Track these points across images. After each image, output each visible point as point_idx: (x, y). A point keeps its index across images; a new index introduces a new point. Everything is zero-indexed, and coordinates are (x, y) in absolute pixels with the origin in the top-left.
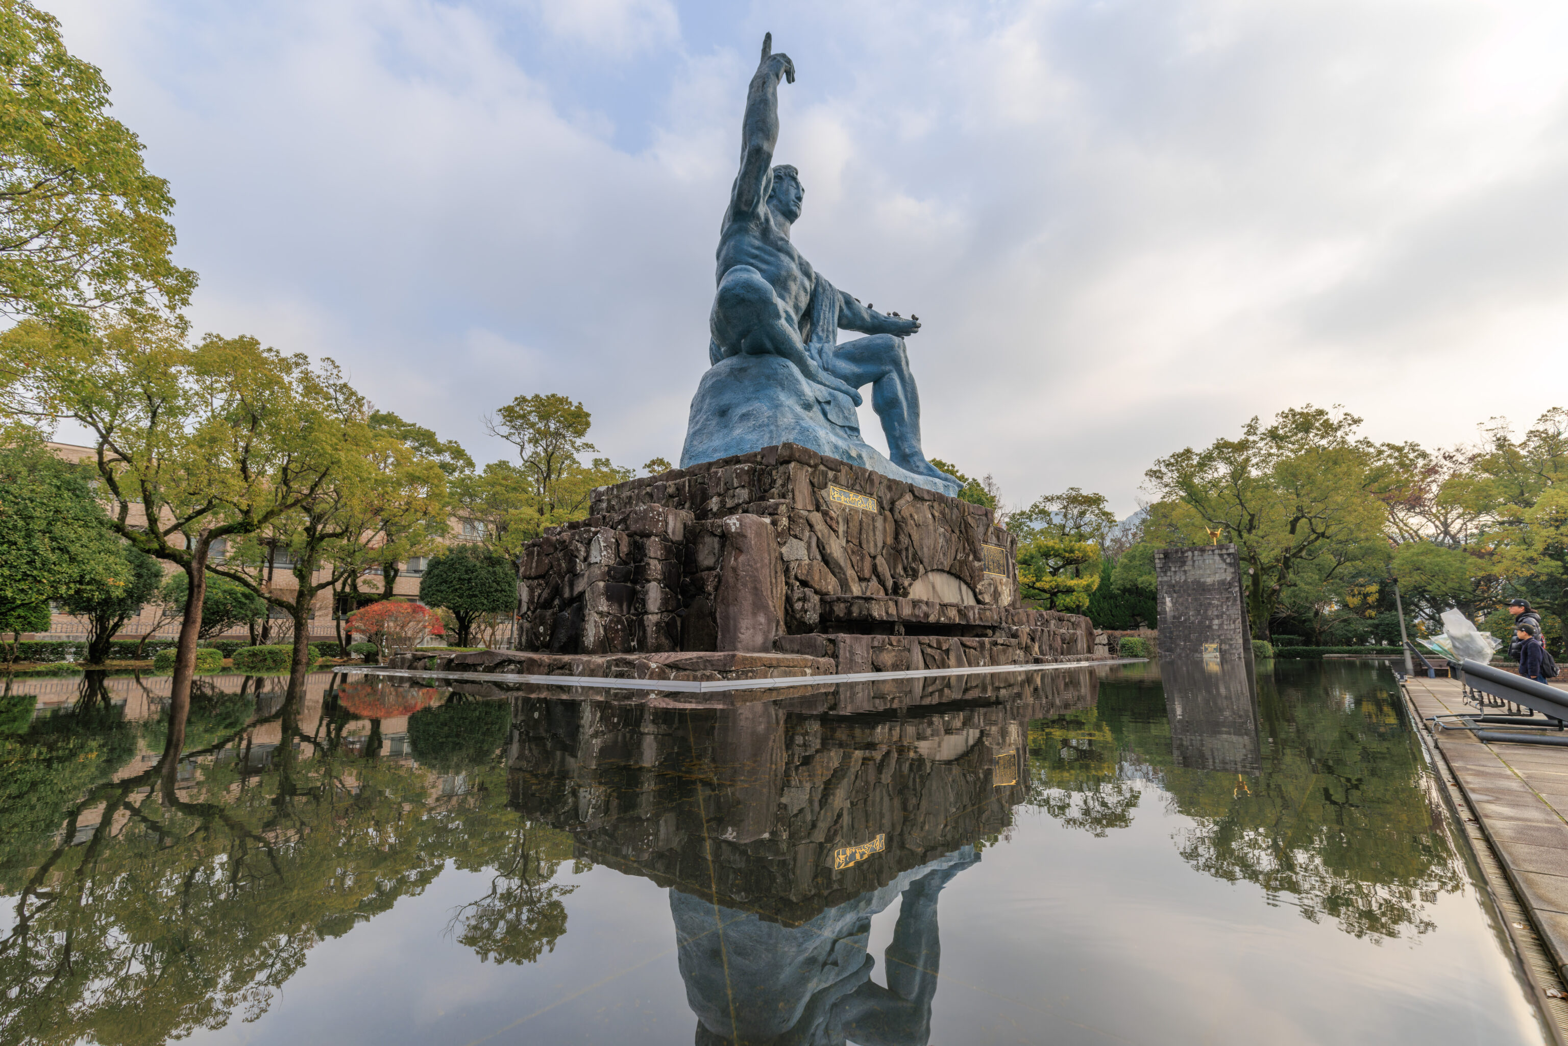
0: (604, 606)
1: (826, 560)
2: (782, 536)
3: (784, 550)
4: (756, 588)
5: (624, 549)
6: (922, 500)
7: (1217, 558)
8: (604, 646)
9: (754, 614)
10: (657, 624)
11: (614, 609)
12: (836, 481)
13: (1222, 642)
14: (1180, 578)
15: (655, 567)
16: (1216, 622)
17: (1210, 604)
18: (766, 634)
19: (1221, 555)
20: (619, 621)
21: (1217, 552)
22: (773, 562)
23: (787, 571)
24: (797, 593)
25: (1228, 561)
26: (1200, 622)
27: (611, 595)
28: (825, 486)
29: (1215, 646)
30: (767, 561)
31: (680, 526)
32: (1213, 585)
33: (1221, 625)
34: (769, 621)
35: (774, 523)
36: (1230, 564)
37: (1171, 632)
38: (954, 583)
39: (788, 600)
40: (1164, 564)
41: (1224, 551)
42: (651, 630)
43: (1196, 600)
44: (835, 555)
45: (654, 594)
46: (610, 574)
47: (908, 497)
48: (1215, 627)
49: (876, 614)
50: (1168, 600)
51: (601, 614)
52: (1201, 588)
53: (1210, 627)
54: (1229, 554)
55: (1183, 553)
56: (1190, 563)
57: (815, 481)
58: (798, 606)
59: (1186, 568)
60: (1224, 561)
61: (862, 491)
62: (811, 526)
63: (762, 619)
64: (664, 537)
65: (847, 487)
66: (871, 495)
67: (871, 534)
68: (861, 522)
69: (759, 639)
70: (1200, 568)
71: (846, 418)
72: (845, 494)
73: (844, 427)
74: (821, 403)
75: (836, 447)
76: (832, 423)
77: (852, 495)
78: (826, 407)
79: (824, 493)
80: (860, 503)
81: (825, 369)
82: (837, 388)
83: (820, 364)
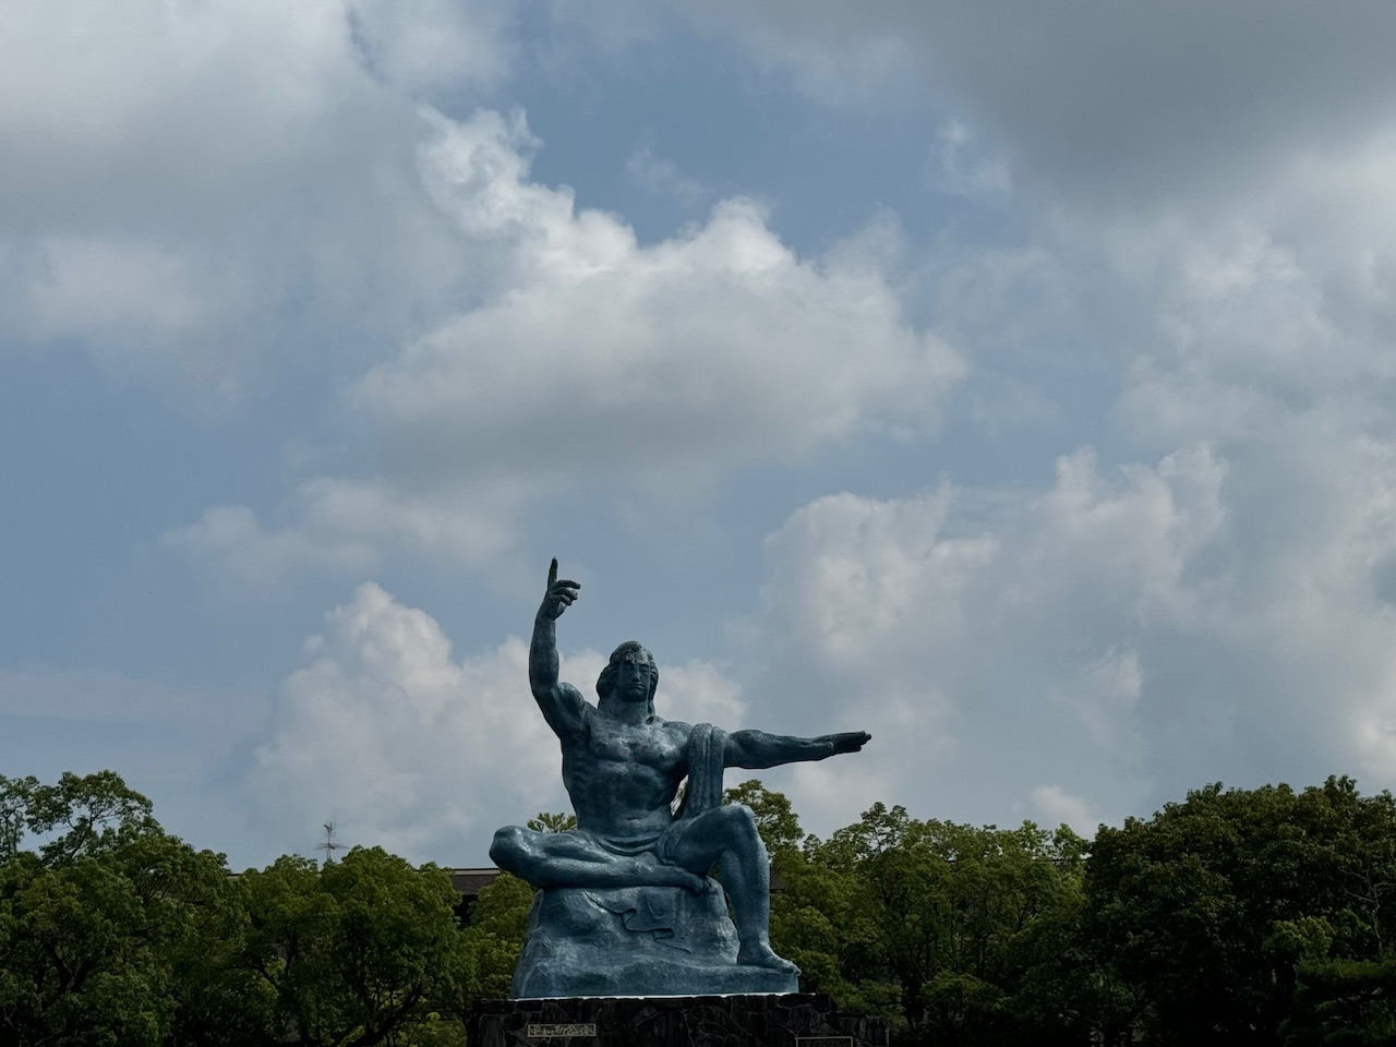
12: (534, 1020)
28: (522, 1026)
47: (648, 1012)
57: (508, 1025)
61: (574, 1020)
65: (553, 1021)
71: (655, 921)
72: (547, 1028)
73: (652, 932)
74: (621, 915)
75: (569, 979)
76: (632, 933)
77: (557, 1027)
78: (627, 917)
79: (518, 1034)
80: (571, 1031)
81: (668, 858)
82: (665, 884)
83: (661, 854)
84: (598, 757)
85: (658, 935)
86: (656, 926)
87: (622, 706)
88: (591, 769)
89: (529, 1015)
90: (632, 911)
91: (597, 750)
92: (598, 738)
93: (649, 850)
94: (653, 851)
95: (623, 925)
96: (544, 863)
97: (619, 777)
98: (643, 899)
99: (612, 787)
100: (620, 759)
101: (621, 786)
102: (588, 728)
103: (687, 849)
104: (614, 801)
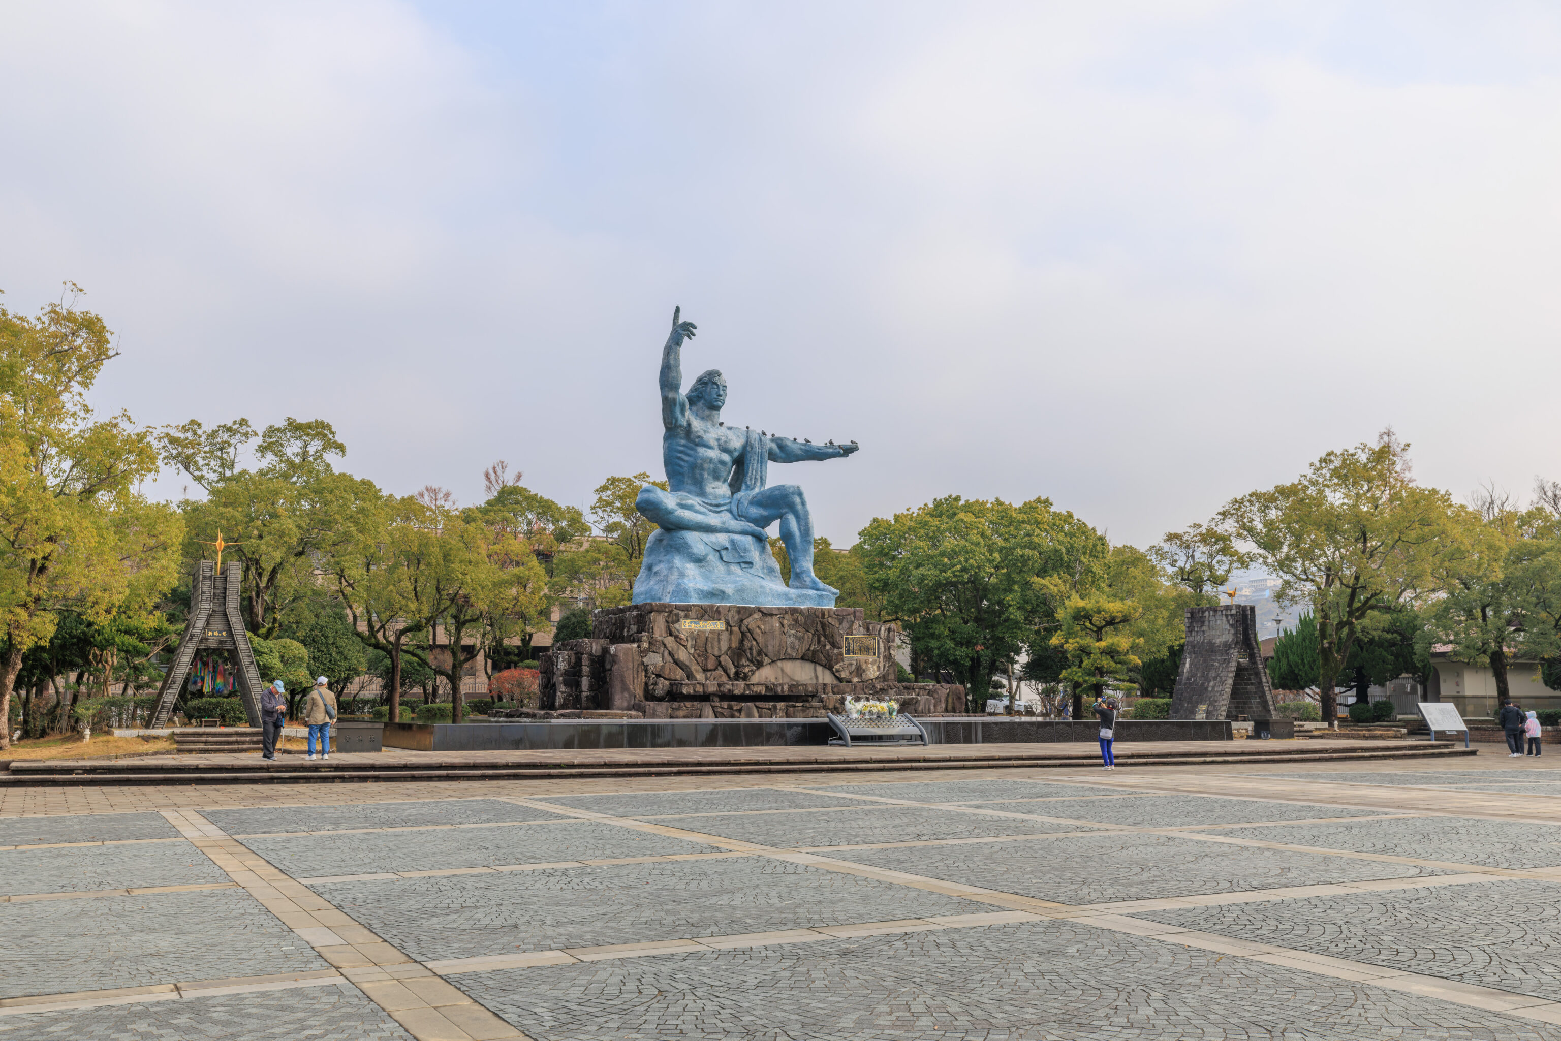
0: (562, 688)
1: (676, 662)
2: (643, 653)
3: (645, 660)
4: (622, 681)
5: (573, 661)
6: (772, 615)
7: (1224, 618)
8: (563, 707)
9: (622, 693)
10: (587, 697)
11: (568, 690)
12: (686, 617)
13: (1211, 704)
14: (1199, 638)
15: (586, 669)
16: (1212, 684)
17: (1213, 665)
18: (629, 702)
19: (1227, 616)
20: (571, 695)
21: (1224, 612)
22: (636, 666)
23: (646, 671)
24: (652, 681)
25: (1231, 622)
26: (1203, 684)
27: (566, 683)
28: (678, 621)
29: (1204, 707)
30: (631, 667)
31: (599, 648)
32: (1219, 646)
33: (1213, 687)
34: (630, 695)
35: (639, 646)
36: (1232, 625)
37: (1182, 694)
38: (808, 667)
39: (646, 684)
40: (1191, 623)
41: (1229, 613)
42: (584, 699)
43: (1205, 661)
44: (682, 659)
45: (585, 682)
46: (566, 673)
47: (757, 616)
48: (1210, 689)
49: (685, 692)
50: (1188, 660)
51: (562, 692)
52: (1211, 649)
53: (1206, 689)
54: (1232, 615)
55: (1203, 613)
56: (1207, 623)
57: (670, 620)
58: (651, 687)
59: (1205, 628)
60: (1228, 621)
61: (712, 618)
62: (665, 645)
63: (626, 695)
64: (591, 654)
65: (697, 618)
66: (719, 620)
67: (716, 644)
68: (707, 638)
69: (625, 704)
70: (1213, 629)
71: (741, 557)
72: (695, 623)
73: (739, 563)
74: (718, 551)
75: (702, 591)
76: (727, 563)
77: (701, 623)
78: (724, 553)
79: (676, 625)
80: (708, 626)
81: (739, 516)
82: (744, 533)
83: (735, 513)
84: (697, 445)
85: (743, 565)
86: (742, 560)
87: (707, 412)
88: (691, 452)
89: (682, 614)
90: (727, 549)
91: (697, 440)
92: (697, 432)
93: (727, 510)
94: (730, 511)
95: (721, 558)
96: (677, 513)
97: (711, 460)
98: (733, 542)
99: (706, 466)
100: (710, 447)
101: (712, 466)
102: (689, 425)
103: (755, 511)
104: (706, 475)
